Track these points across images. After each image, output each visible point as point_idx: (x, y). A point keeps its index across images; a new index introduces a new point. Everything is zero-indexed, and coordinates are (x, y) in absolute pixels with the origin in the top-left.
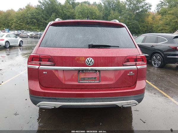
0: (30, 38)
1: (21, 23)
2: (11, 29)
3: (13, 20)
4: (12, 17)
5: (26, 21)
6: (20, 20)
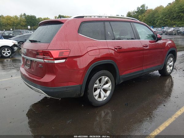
0: (166, 35)
1: (167, 19)
2: (156, 26)
3: (159, 17)
4: (159, 14)
5: (172, 16)
6: (166, 15)
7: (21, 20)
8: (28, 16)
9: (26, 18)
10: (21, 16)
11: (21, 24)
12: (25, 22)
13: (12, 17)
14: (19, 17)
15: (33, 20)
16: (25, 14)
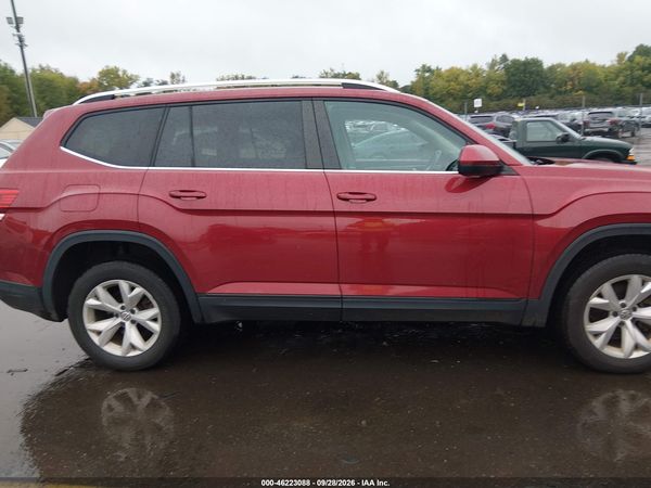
7: (489, 79)
8: (515, 62)
9: (507, 69)
10: (493, 64)
11: (489, 91)
12: (503, 83)
13: (463, 71)
14: (485, 68)
15: (531, 73)
16: (504, 58)
